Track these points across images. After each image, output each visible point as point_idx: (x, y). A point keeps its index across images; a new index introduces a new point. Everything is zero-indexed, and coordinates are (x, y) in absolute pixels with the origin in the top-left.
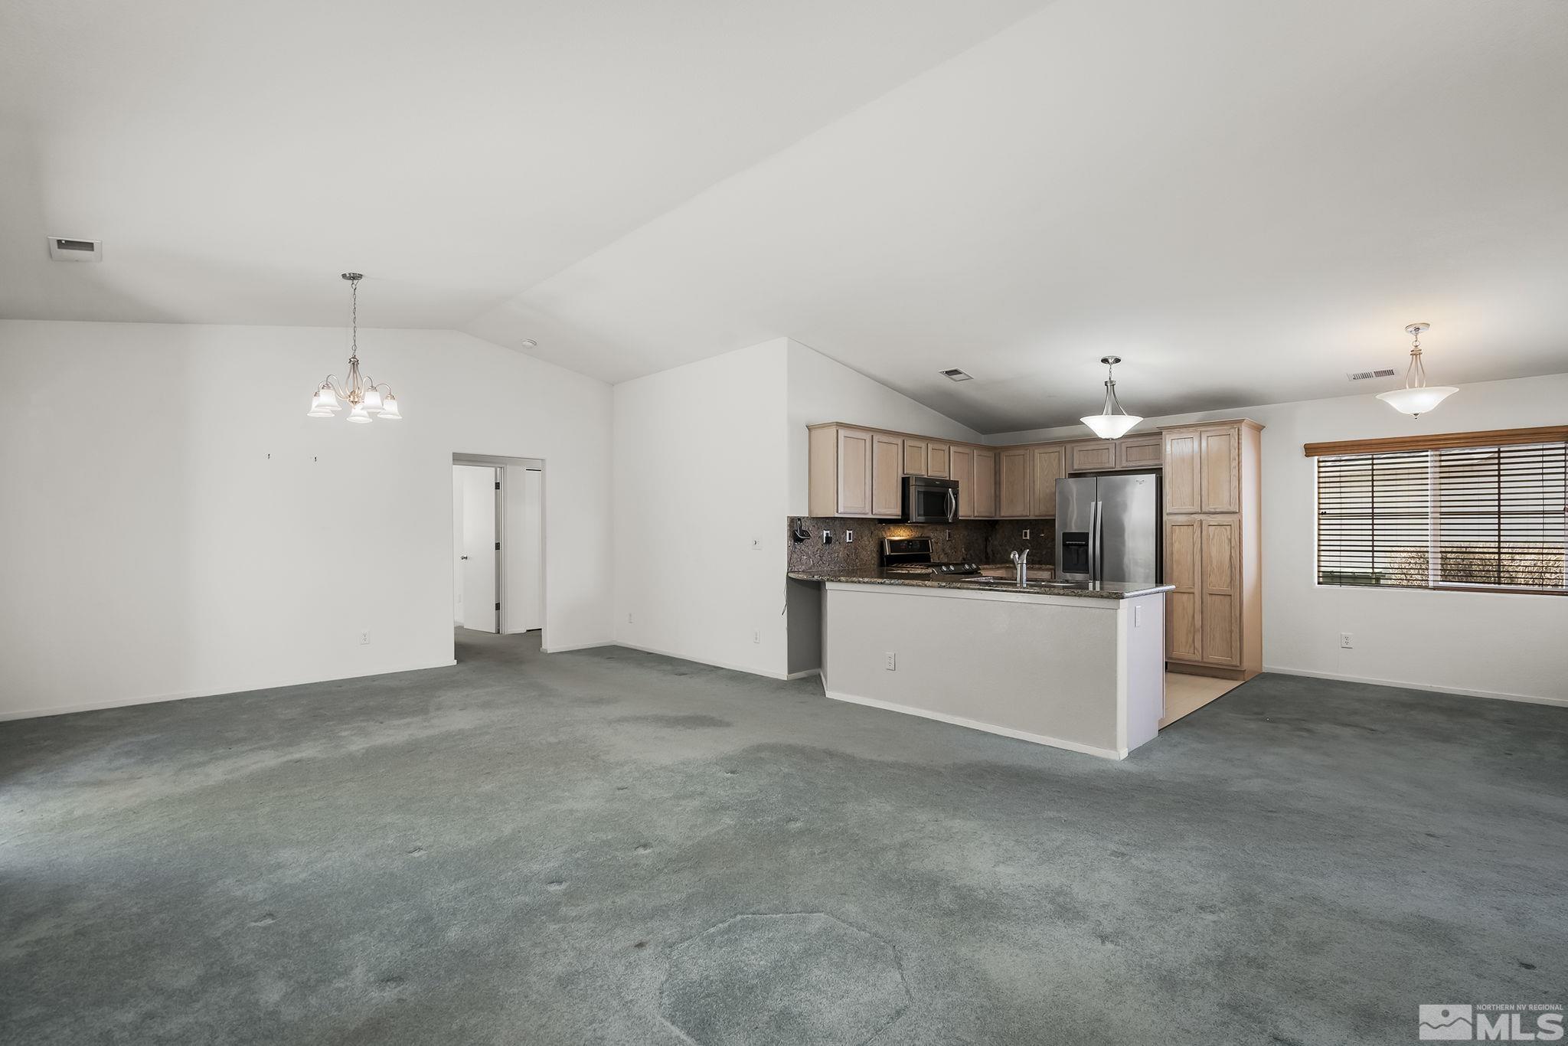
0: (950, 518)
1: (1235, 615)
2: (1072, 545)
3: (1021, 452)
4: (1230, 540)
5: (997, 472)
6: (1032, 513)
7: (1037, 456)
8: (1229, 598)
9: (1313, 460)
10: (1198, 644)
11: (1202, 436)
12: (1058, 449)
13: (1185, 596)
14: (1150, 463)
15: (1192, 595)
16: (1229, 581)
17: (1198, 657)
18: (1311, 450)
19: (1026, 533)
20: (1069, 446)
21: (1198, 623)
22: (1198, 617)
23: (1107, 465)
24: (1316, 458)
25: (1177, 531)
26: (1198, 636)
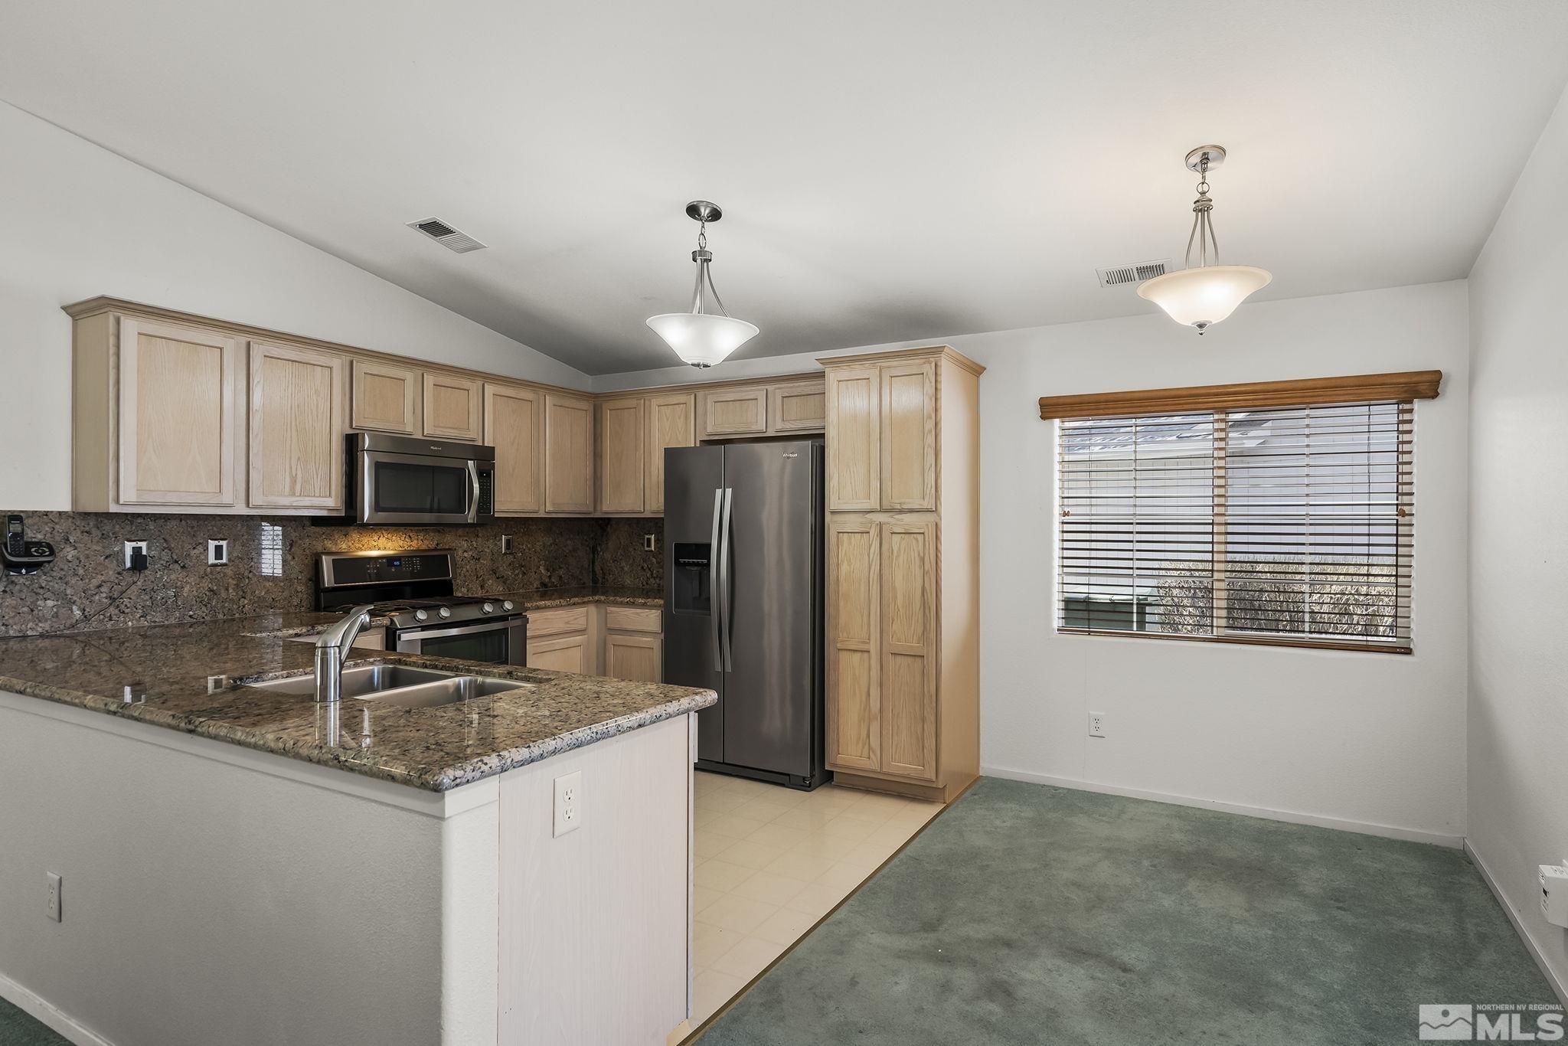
0: (471, 515)
1: (929, 692)
2: (689, 564)
3: (632, 403)
4: (923, 560)
5: (597, 438)
6: (647, 507)
7: (655, 409)
8: (919, 660)
9: (1053, 425)
10: (875, 742)
11: (883, 374)
12: (682, 398)
13: (857, 657)
14: (809, 425)
15: (866, 654)
16: (920, 630)
17: (876, 766)
18: (1050, 408)
19: (649, 540)
20: (700, 394)
21: (875, 705)
22: (875, 692)
23: (754, 428)
24: (1057, 422)
25: (845, 540)
26: (875, 727)
